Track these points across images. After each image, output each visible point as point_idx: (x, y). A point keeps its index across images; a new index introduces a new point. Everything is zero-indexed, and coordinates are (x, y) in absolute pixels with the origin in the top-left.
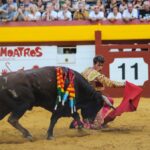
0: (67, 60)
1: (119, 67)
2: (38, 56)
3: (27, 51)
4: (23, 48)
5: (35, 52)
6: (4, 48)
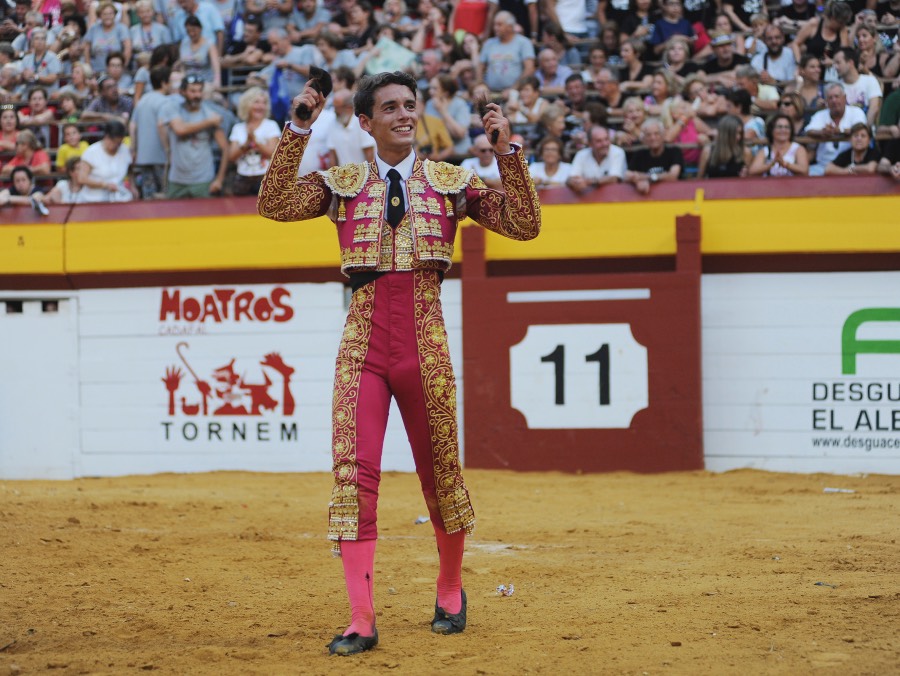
1: (545, 359)
2: (278, 319)
3: (243, 303)
4: (233, 292)
5: (271, 304)
6: (171, 291)
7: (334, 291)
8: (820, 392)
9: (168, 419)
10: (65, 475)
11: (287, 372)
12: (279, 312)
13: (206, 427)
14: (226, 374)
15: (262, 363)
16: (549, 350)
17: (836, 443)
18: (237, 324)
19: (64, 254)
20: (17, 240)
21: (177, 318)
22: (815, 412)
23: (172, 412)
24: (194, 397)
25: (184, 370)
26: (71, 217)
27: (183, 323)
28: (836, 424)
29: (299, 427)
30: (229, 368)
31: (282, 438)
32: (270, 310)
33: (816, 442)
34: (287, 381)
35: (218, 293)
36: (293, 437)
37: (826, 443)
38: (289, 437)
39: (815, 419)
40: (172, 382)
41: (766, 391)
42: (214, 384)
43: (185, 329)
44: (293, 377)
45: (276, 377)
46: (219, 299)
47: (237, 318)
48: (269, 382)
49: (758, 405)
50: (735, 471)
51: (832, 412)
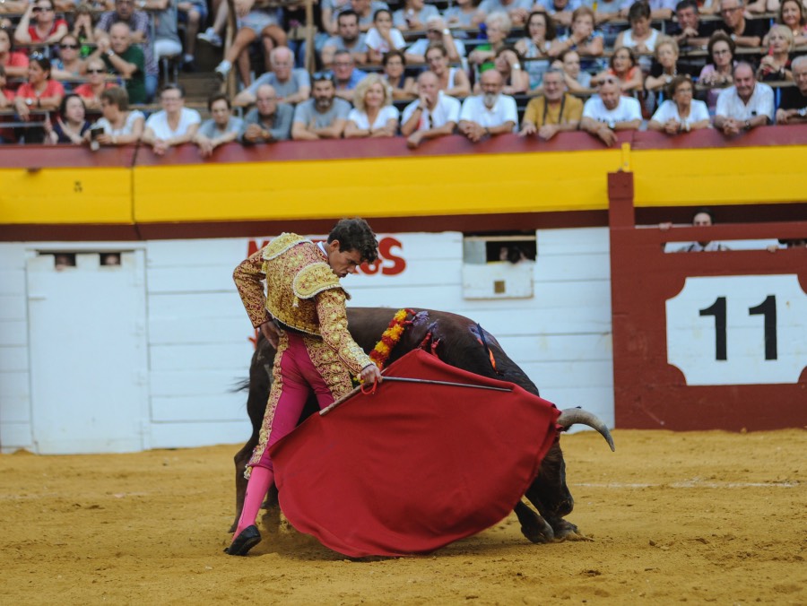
1: (703, 313)
2: (387, 272)
5: (379, 256)
6: (259, 241)
7: (451, 242)
10: (133, 447)
12: (389, 264)
16: (709, 302)
19: (133, 201)
20: (73, 186)
26: (138, 160)
32: (377, 262)
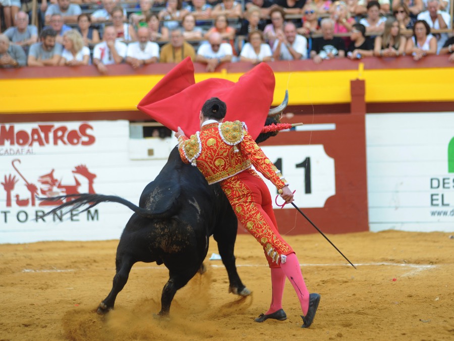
0: (151, 152)
2: (84, 143)
3: (60, 134)
4: (52, 126)
5: (79, 134)
6: (7, 126)
7: (123, 126)
8: (435, 183)
9: (6, 209)
11: (91, 177)
12: (85, 139)
13: (34, 213)
14: (48, 179)
15: (73, 172)
17: (445, 213)
18: (55, 147)
21: (12, 143)
22: (432, 195)
23: (9, 204)
24: (25, 194)
25: (18, 177)
27: (16, 147)
28: (445, 202)
29: (100, 212)
30: (50, 175)
31: (88, 219)
32: (78, 138)
33: (433, 214)
34: (91, 183)
35: (41, 127)
36: (95, 218)
37: (439, 214)
38: (93, 218)
39: (432, 200)
40: (9, 185)
41: (402, 183)
42: (39, 186)
43: (18, 151)
44: (95, 180)
45: (84, 181)
46: (42, 131)
47: (55, 143)
48: (78, 184)
49: (397, 192)
50: (384, 232)
51: (443, 196)
